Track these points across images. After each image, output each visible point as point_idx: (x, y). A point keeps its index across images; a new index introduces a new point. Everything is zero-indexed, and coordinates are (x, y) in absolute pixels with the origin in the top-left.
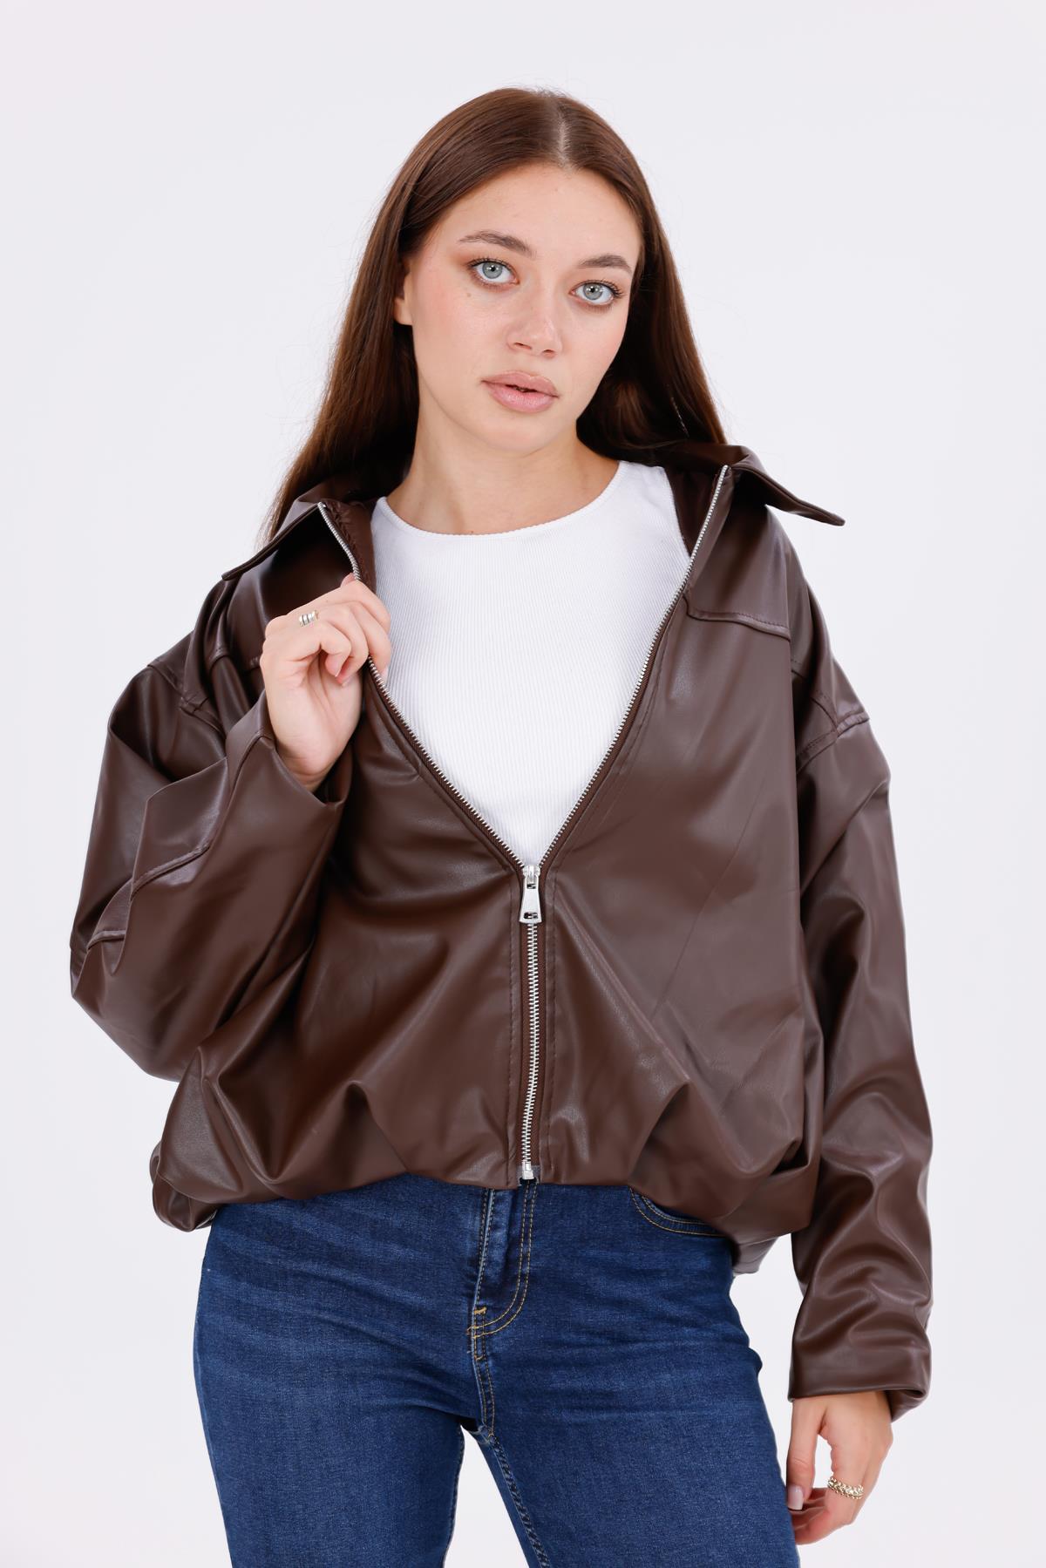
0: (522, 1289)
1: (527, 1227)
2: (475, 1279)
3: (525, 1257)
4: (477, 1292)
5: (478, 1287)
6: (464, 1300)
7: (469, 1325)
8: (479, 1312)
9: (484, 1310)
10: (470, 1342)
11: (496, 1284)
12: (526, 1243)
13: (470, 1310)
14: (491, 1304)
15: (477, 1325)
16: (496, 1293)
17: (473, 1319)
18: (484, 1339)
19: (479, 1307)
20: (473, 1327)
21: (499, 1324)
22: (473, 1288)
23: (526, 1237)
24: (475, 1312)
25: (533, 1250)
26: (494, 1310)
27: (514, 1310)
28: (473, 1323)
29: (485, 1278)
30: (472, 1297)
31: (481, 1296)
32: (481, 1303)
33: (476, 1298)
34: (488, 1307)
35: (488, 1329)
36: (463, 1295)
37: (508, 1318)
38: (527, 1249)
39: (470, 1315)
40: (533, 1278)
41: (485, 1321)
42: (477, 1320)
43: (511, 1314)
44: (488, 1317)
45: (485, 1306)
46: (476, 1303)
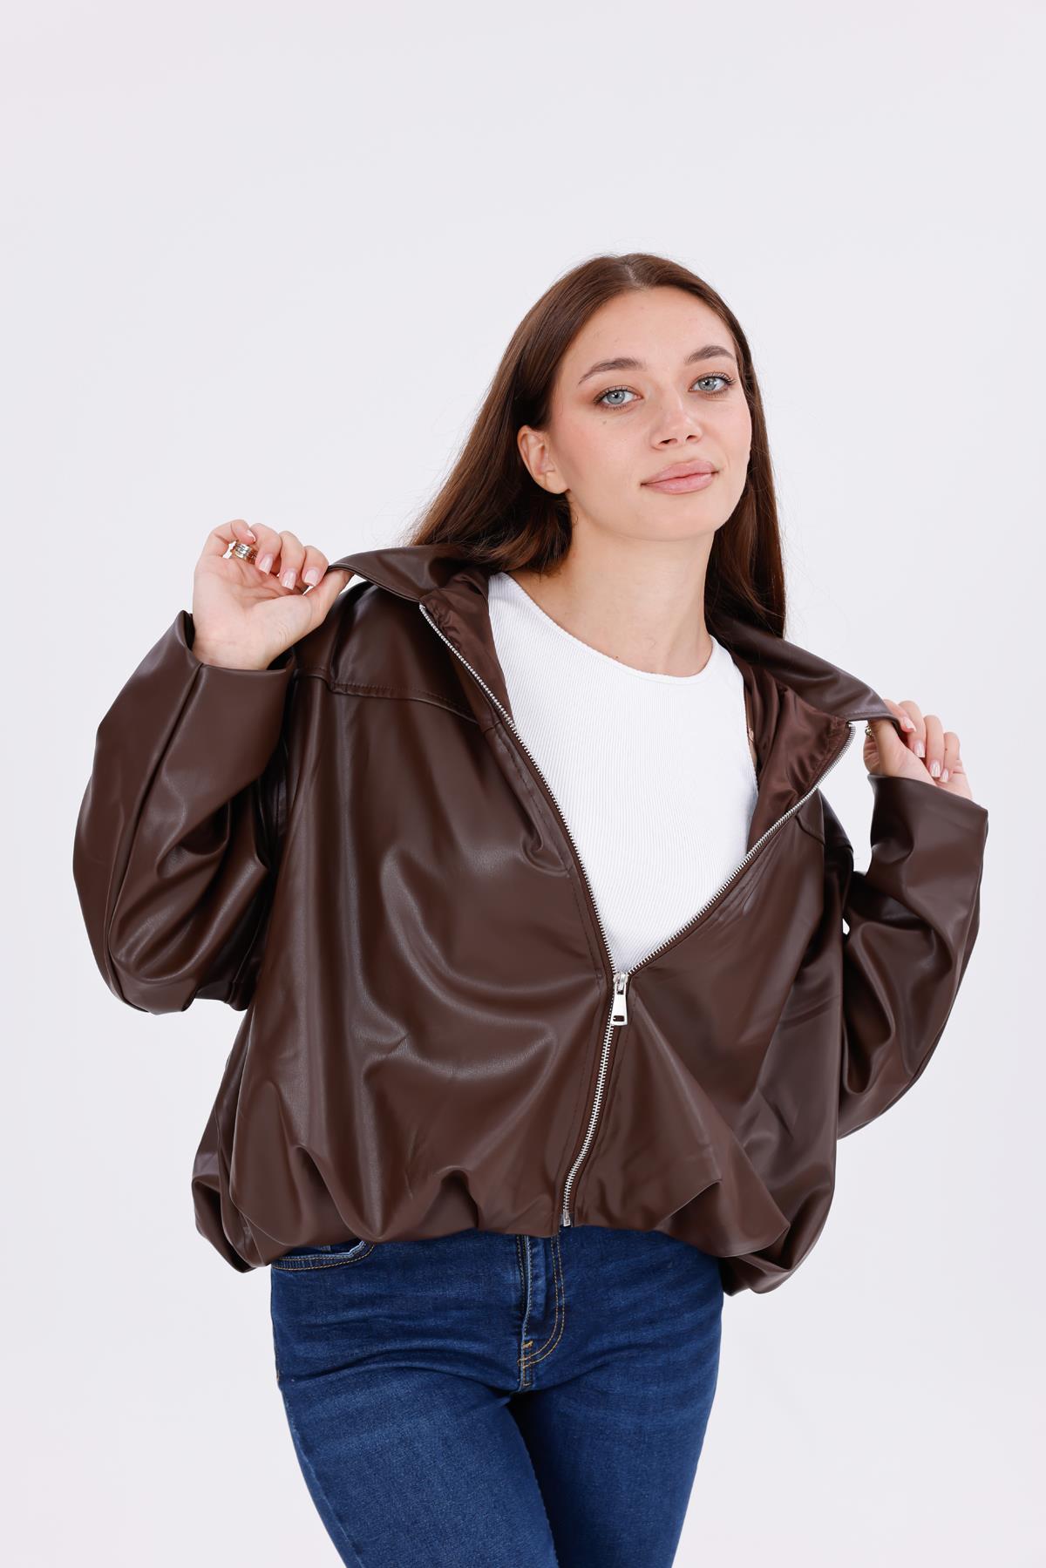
0: (560, 1320)
1: (558, 1266)
2: (522, 1319)
3: (560, 1290)
4: (524, 1329)
5: (524, 1326)
6: (514, 1339)
7: (520, 1357)
8: (527, 1346)
9: (530, 1343)
10: (520, 1371)
11: (539, 1320)
12: (559, 1280)
13: (519, 1345)
14: (536, 1338)
15: (525, 1357)
16: (540, 1327)
17: (522, 1352)
18: (532, 1367)
19: (526, 1342)
20: (523, 1359)
21: (544, 1352)
22: (521, 1327)
23: (558, 1275)
24: (524, 1346)
25: (565, 1283)
26: (539, 1342)
27: (556, 1340)
28: (523, 1355)
29: (531, 1317)
30: (519, 1334)
31: (528, 1332)
32: (528, 1338)
33: (524, 1334)
34: (534, 1340)
35: (534, 1358)
36: (513, 1333)
37: (550, 1347)
38: (560, 1284)
39: (520, 1349)
40: (568, 1308)
41: (532, 1352)
42: (525, 1353)
43: (553, 1343)
44: (533, 1349)
45: (531, 1340)
46: (524, 1338)
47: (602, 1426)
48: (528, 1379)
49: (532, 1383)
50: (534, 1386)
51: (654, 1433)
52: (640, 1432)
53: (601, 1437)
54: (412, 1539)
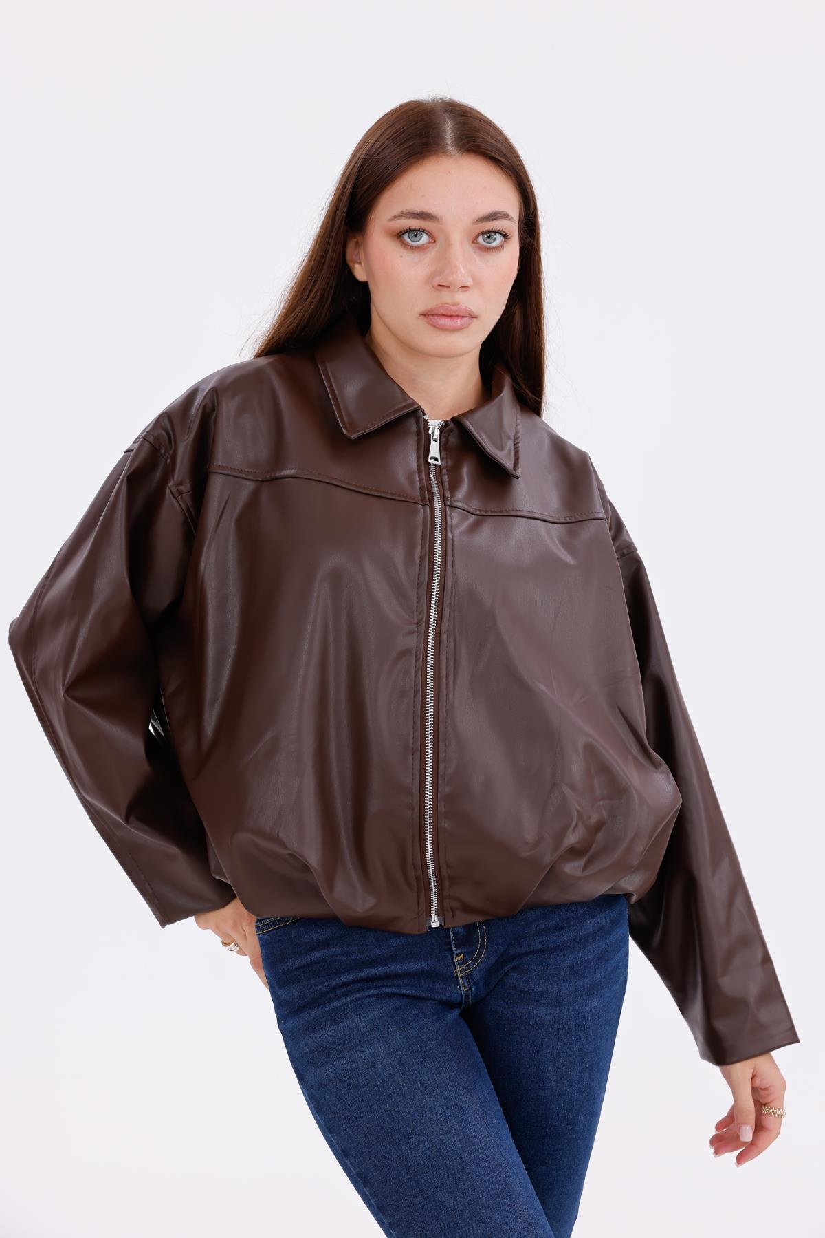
0: (482, 934)
2: (449, 937)
4: (453, 945)
5: (453, 942)
6: (447, 954)
7: (455, 969)
8: (459, 958)
9: (462, 956)
10: (458, 980)
11: (463, 935)
13: (453, 959)
14: (465, 950)
15: (460, 967)
16: (466, 942)
17: (456, 964)
18: (468, 974)
19: (458, 955)
20: (458, 969)
21: (474, 961)
22: (450, 942)
24: (456, 959)
26: (468, 954)
27: (482, 949)
28: (457, 967)
29: (457, 935)
30: (451, 951)
31: (457, 949)
32: (459, 951)
33: (454, 949)
34: (464, 953)
35: (468, 968)
36: (445, 950)
37: (479, 956)
39: (454, 962)
41: (464, 963)
42: (459, 964)
43: (480, 953)
44: (465, 960)
45: (462, 953)
46: (455, 952)
47: (526, 1019)
48: (466, 984)
49: (471, 987)
50: (473, 989)
51: (570, 1020)
52: (559, 1020)
53: (527, 1027)
54: (383, 1142)
